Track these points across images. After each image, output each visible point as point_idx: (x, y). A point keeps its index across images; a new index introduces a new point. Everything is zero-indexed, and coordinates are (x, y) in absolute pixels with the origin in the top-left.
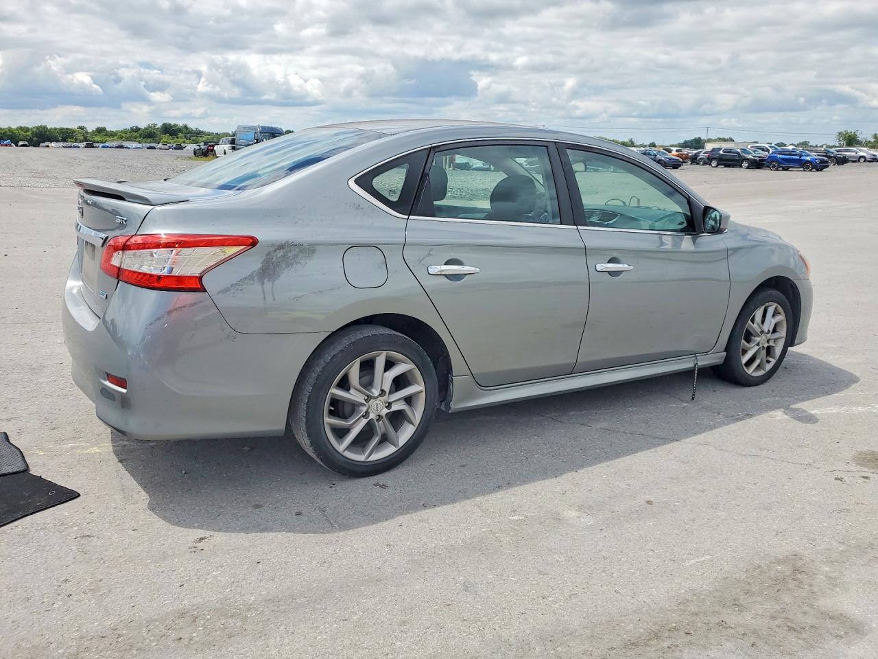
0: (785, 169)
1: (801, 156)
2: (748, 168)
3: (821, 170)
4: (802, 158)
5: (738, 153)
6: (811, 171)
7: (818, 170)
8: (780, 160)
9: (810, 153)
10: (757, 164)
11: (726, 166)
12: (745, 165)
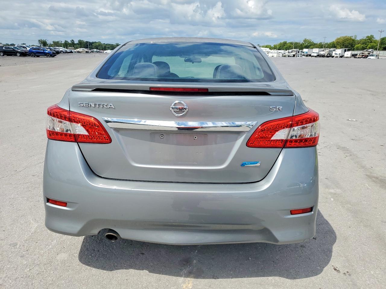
0: (38, 56)
1: (44, 51)
2: (20, 56)
3: (54, 57)
4: (45, 51)
5: (13, 49)
6: (50, 57)
7: (52, 57)
8: (35, 52)
9: (47, 50)
10: (24, 54)
11: (8, 55)
12: (18, 55)
